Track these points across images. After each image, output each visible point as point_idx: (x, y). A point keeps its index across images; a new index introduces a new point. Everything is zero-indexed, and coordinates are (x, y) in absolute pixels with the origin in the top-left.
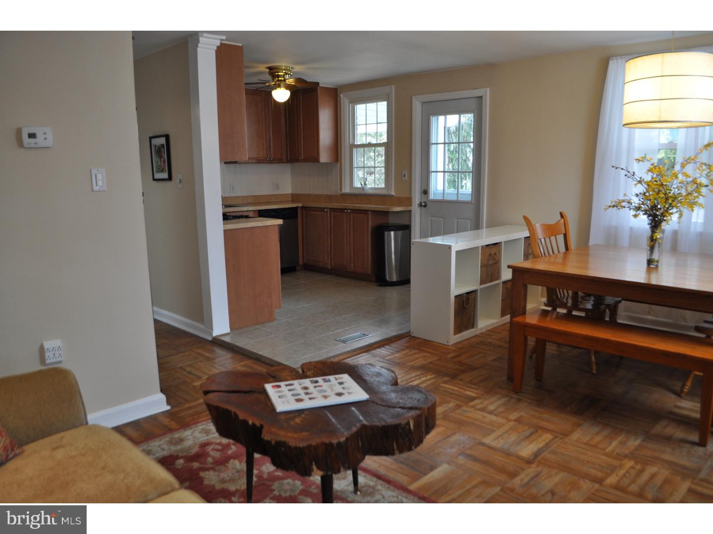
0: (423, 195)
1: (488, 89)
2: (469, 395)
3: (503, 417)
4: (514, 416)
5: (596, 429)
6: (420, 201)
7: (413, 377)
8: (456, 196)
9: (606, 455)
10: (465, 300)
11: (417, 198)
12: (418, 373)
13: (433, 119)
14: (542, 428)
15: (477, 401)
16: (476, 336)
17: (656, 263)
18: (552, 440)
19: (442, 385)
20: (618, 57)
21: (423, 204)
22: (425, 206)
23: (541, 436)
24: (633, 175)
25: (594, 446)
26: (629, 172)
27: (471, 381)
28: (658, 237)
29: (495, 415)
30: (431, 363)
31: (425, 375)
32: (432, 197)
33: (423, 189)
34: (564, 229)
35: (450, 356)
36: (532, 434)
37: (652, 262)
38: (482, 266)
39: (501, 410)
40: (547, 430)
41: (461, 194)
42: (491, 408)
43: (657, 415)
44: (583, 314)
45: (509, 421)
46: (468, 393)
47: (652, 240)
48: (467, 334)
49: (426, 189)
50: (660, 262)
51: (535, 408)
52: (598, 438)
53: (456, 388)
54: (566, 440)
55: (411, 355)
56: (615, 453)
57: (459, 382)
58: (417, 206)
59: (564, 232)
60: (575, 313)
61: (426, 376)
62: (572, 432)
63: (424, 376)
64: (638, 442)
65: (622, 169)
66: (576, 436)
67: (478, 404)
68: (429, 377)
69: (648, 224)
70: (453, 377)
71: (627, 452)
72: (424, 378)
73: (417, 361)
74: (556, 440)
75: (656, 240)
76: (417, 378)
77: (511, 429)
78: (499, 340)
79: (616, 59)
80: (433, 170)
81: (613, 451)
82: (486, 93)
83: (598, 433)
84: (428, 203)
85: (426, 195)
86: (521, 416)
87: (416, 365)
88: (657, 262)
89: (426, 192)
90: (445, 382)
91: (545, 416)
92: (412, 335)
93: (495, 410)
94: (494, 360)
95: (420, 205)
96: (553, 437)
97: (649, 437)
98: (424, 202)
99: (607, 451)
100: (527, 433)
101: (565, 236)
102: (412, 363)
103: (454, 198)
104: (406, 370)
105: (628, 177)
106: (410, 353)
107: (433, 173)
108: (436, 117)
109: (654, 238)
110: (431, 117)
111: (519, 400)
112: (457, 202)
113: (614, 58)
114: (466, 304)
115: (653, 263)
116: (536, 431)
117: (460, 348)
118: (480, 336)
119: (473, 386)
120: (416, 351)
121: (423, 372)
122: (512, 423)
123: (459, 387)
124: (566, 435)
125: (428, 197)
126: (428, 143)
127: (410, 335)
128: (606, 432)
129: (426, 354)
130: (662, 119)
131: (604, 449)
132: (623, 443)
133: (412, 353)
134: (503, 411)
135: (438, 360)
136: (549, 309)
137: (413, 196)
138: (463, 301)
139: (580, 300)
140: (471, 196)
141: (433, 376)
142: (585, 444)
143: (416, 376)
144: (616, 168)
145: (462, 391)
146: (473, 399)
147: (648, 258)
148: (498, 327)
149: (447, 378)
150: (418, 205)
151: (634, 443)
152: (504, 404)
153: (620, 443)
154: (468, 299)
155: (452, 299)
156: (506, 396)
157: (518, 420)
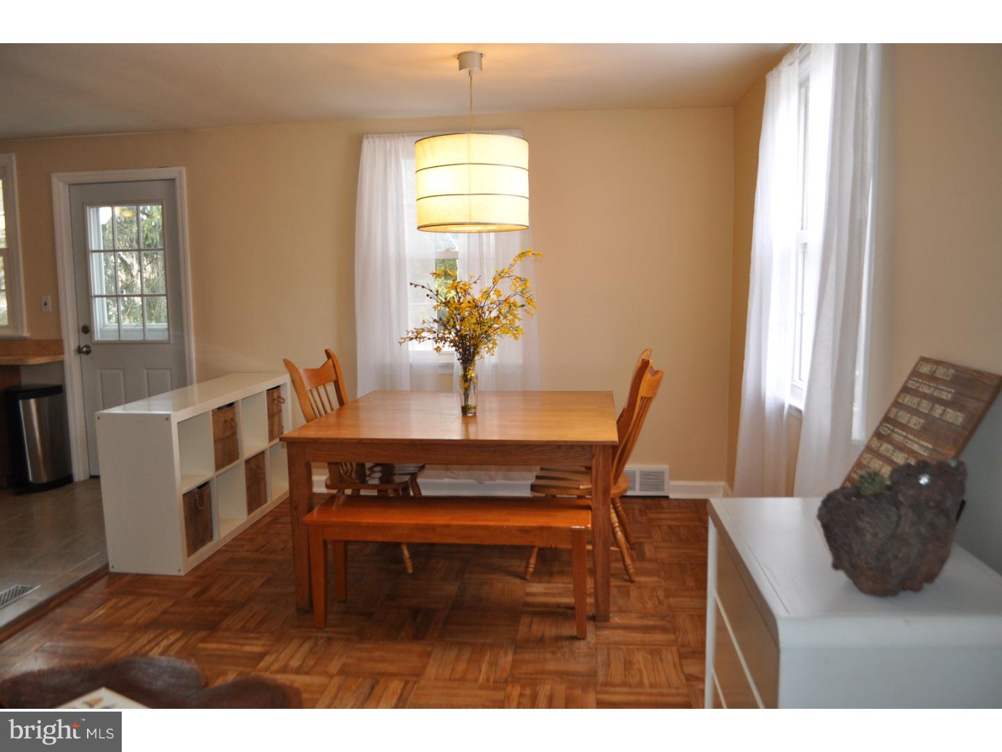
0: (82, 335)
1: (184, 168)
2: (251, 653)
3: (321, 674)
4: (334, 666)
5: (452, 654)
6: (77, 345)
7: (145, 645)
8: (142, 334)
9: (481, 687)
10: (198, 498)
11: (71, 341)
12: (152, 636)
13: (91, 212)
14: (383, 674)
15: (268, 659)
16: (219, 552)
17: (473, 411)
18: (404, 688)
19: (201, 645)
20: (374, 135)
21: (85, 349)
22: (88, 352)
23: (386, 688)
24: (437, 295)
25: (463, 679)
26: (431, 291)
27: (243, 626)
28: (473, 375)
29: (307, 673)
30: (164, 612)
31: (164, 635)
32: (98, 337)
33: (80, 327)
34: (334, 374)
35: (191, 593)
36: (373, 688)
37: (469, 409)
38: (215, 441)
39: (311, 662)
40: (392, 675)
41: (149, 330)
42: (295, 663)
43: (515, 612)
44: (374, 493)
45: (331, 676)
46: (247, 649)
47: (466, 379)
48: (206, 551)
49: (87, 324)
50: (478, 408)
51: (358, 646)
52: (461, 667)
53: (225, 646)
54: (422, 682)
55: (125, 606)
56: (492, 681)
57: (227, 634)
58: (73, 353)
59: (335, 379)
60: (363, 492)
61: (167, 637)
62: (424, 667)
63: (163, 639)
64: (510, 658)
65: (423, 287)
66: (431, 671)
67: (271, 664)
68: (172, 638)
69: (459, 359)
70: (211, 627)
71: (505, 675)
72: (165, 643)
73: (140, 614)
74: (409, 686)
75: (470, 380)
76: (153, 644)
77: (339, 688)
78: (257, 551)
79: (373, 137)
80: (96, 294)
81: (488, 680)
82: (181, 173)
83: (458, 659)
84: (93, 348)
85: (88, 335)
86: (344, 665)
87: (141, 621)
88: (474, 408)
89: (87, 330)
90: (204, 640)
91: (377, 654)
92: (111, 570)
93: (301, 666)
94: (264, 584)
95: (79, 350)
96: (403, 683)
97: (520, 646)
98: (85, 346)
99: (481, 681)
100: (366, 689)
101: (337, 384)
102: (133, 620)
103: (139, 337)
104: (127, 634)
105: (431, 298)
106: (122, 604)
107: (97, 299)
108: (95, 209)
109: (469, 377)
110: (88, 208)
111: (330, 640)
112: (143, 343)
113: (370, 136)
114: (200, 505)
115: (470, 411)
116: (377, 682)
117: (204, 577)
118: (226, 551)
119: (252, 635)
120: (130, 598)
121: (159, 631)
122: (337, 680)
123: (230, 643)
124: (418, 674)
125: (91, 337)
126: (86, 250)
127: (108, 573)
128: (466, 655)
129: (149, 599)
130: (474, 221)
131: (476, 680)
132: (494, 664)
133: (124, 602)
134: (316, 664)
135: (174, 605)
136: (335, 491)
137: (64, 337)
138: (195, 500)
139: (368, 472)
140: (167, 332)
141: (178, 635)
142: (450, 680)
143: (149, 642)
144: (415, 286)
145: (238, 647)
146: (261, 656)
147: (463, 405)
148: (247, 530)
149: (202, 634)
150: (75, 351)
151: (506, 659)
152: (311, 651)
153: (490, 665)
154: (201, 496)
155: (179, 501)
156: (309, 638)
157: (343, 672)
